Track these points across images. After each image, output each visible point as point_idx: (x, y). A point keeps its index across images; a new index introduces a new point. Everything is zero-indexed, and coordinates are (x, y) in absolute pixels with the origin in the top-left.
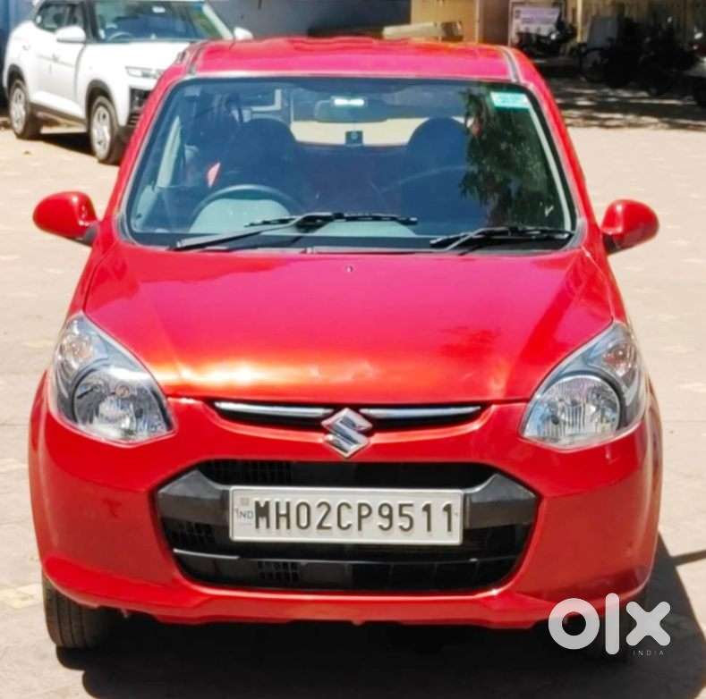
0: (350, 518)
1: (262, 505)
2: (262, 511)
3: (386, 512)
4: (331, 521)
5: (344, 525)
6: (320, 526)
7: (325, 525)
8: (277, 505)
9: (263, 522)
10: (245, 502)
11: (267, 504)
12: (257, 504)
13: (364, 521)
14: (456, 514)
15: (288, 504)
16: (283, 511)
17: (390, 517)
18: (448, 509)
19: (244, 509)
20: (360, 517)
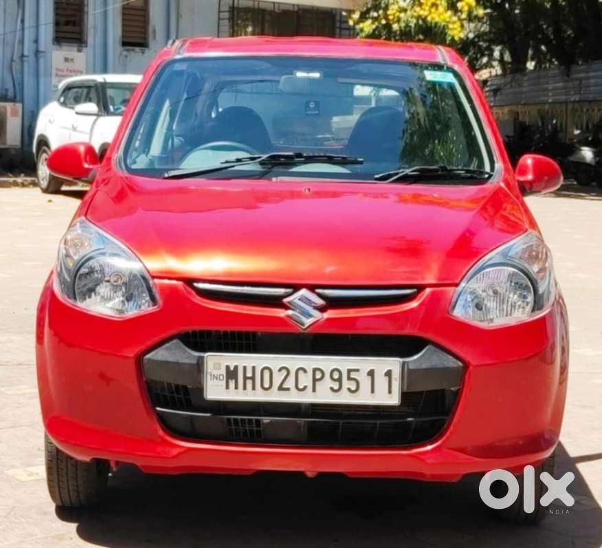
0: (305, 380)
1: (232, 369)
2: (231, 374)
3: (336, 376)
4: (290, 383)
5: (301, 387)
6: (281, 388)
7: (284, 386)
8: (245, 368)
9: (232, 384)
10: (217, 366)
11: (236, 367)
12: (228, 367)
13: (318, 383)
14: (395, 379)
15: (254, 368)
16: (249, 374)
17: (340, 380)
18: (389, 374)
19: (216, 372)
20: (315, 380)
